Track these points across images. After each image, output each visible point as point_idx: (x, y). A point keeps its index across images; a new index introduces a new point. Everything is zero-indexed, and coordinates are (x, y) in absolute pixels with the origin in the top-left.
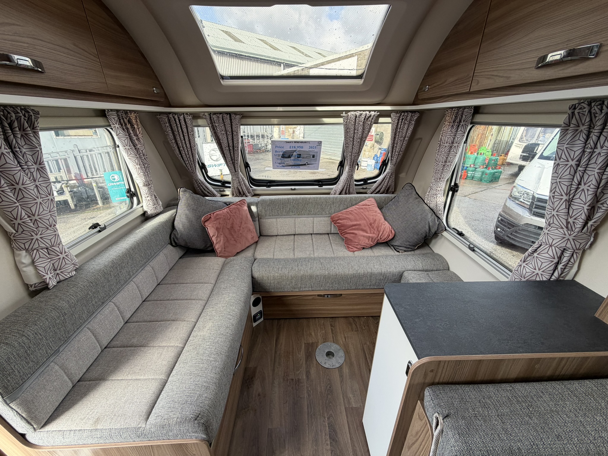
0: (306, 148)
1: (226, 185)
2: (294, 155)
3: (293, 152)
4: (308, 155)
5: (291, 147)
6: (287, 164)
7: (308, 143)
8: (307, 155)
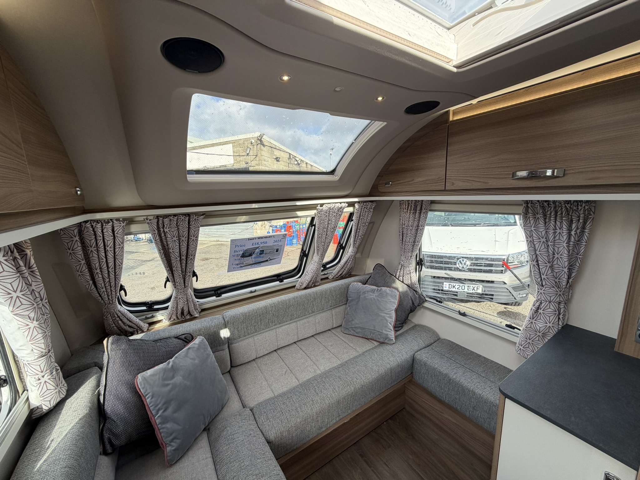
0: (270, 243)
1: (156, 307)
2: (256, 252)
3: (255, 249)
4: (272, 250)
5: (254, 244)
6: (246, 264)
7: (273, 237)
8: (270, 251)
